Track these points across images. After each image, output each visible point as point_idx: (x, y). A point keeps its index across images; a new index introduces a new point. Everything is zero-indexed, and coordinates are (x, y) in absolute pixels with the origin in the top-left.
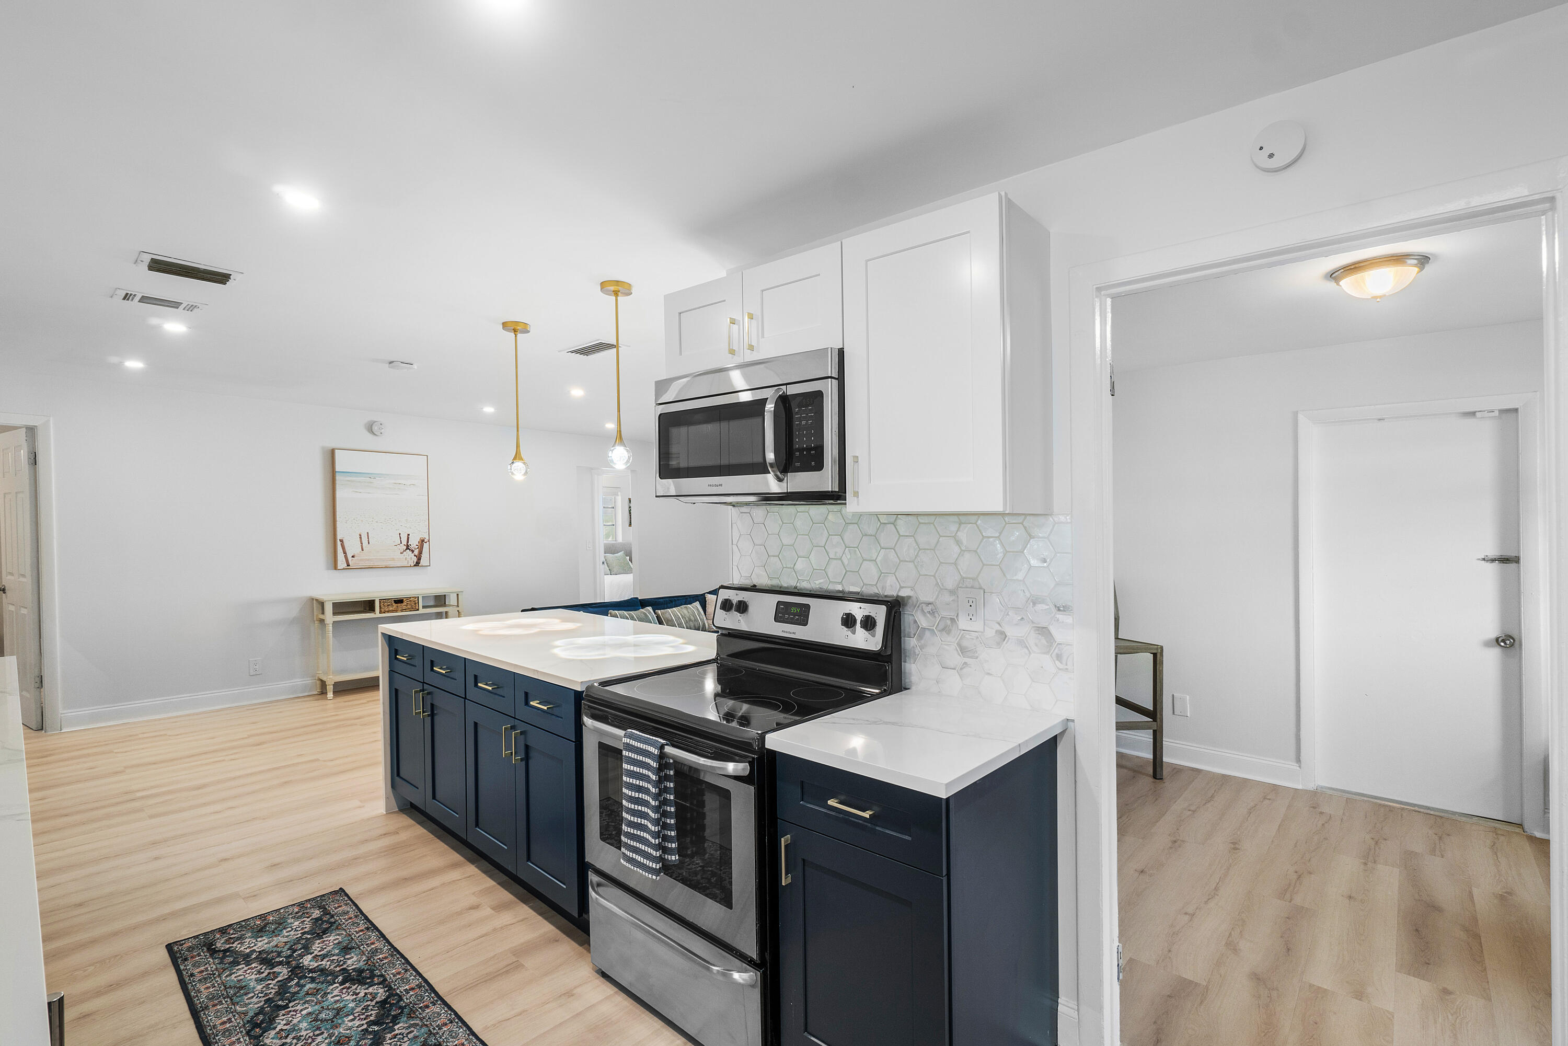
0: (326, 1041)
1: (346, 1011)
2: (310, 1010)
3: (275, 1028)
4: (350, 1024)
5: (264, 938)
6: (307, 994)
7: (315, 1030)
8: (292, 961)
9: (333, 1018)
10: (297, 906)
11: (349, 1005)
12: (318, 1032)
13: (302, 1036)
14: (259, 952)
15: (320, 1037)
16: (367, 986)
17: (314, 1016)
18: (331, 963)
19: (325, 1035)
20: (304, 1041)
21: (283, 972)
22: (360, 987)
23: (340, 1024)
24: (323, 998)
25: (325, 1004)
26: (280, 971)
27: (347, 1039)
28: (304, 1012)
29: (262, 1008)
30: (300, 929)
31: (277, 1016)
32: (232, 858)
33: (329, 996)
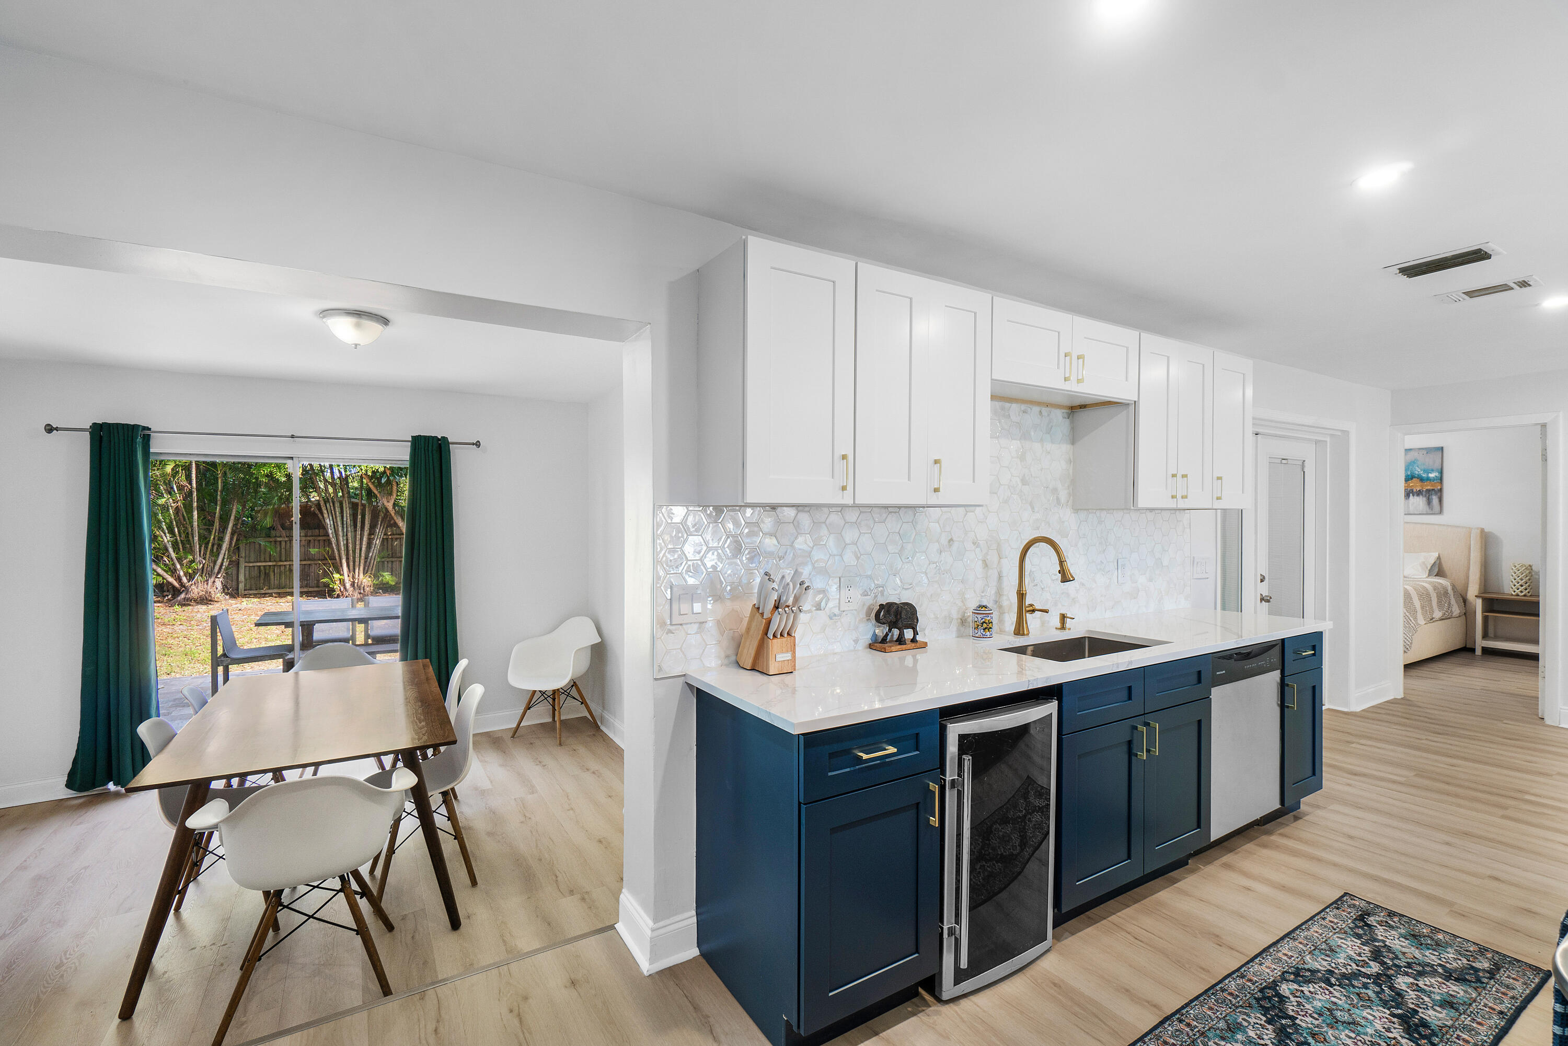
0: (1310, 1025)
1: (1359, 1028)
2: (1340, 1002)
3: (1301, 986)
4: (1343, 1036)
5: (1407, 941)
6: (1358, 994)
7: (1316, 1013)
8: (1393, 970)
9: (1340, 1021)
10: (1479, 948)
11: (1367, 1029)
12: (1316, 1016)
13: (1304, 1006)
14: (1386, 945)
15: (1311, 1019)
16: (1407, 1036)
17: (1334, 1007)
18: (1416, 998)
19: (1316, 1022)
20: (1299, 1010)
21: (1375, 968)
22: (1402, 1031)
23: (1337, 1029)
24: (1361, 1006)
25: (1353, 1011)
26: (1373, 966)
27: (1322, 1040)
28: (1334, 999)
29: (1319, 971)
30: (1445, 960)
31: (1315, 983)
32: (1503, 882)
33: (1369, 1011)
